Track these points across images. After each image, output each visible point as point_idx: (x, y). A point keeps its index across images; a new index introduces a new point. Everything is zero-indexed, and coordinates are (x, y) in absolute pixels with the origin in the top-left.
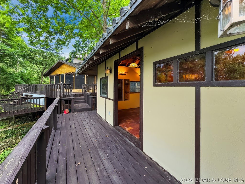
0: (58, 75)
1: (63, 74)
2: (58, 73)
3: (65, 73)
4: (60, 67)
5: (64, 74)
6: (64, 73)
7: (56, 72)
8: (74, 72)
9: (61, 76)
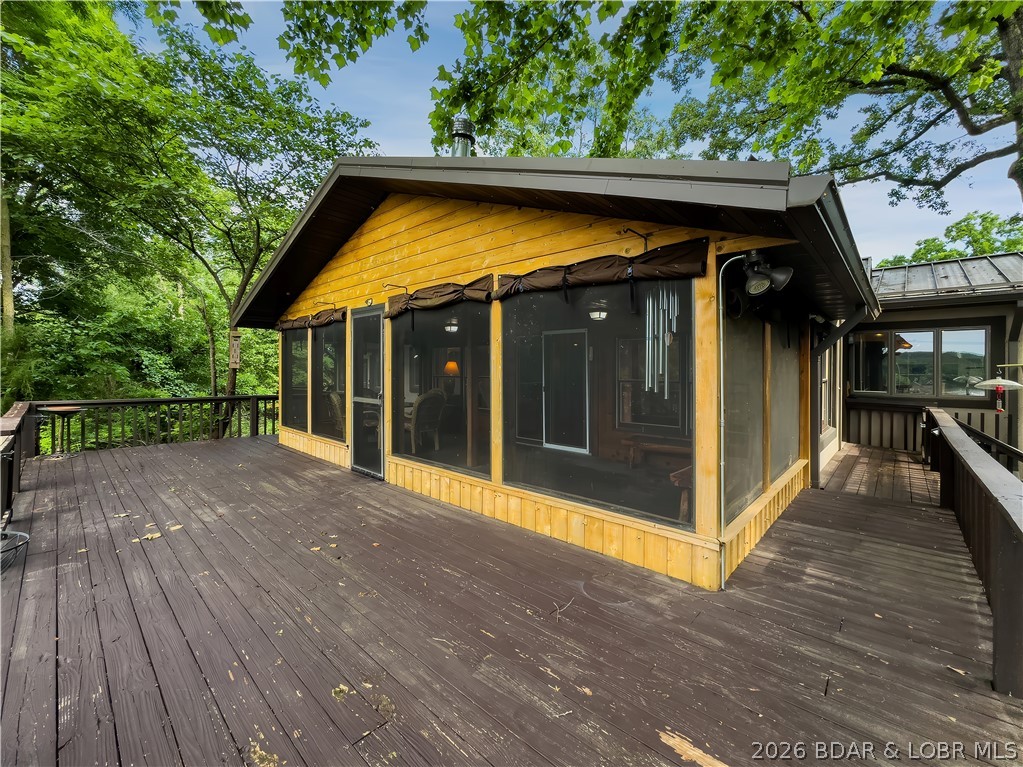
0: (338, 316)
1: (371, 308)
2: (331, 298)
3: (392, 300)
4: (347, 247)
5: (381, 307)
6: (382, 298)
7: (321, 290)
8: (489, 277)
9: (356, 323)
